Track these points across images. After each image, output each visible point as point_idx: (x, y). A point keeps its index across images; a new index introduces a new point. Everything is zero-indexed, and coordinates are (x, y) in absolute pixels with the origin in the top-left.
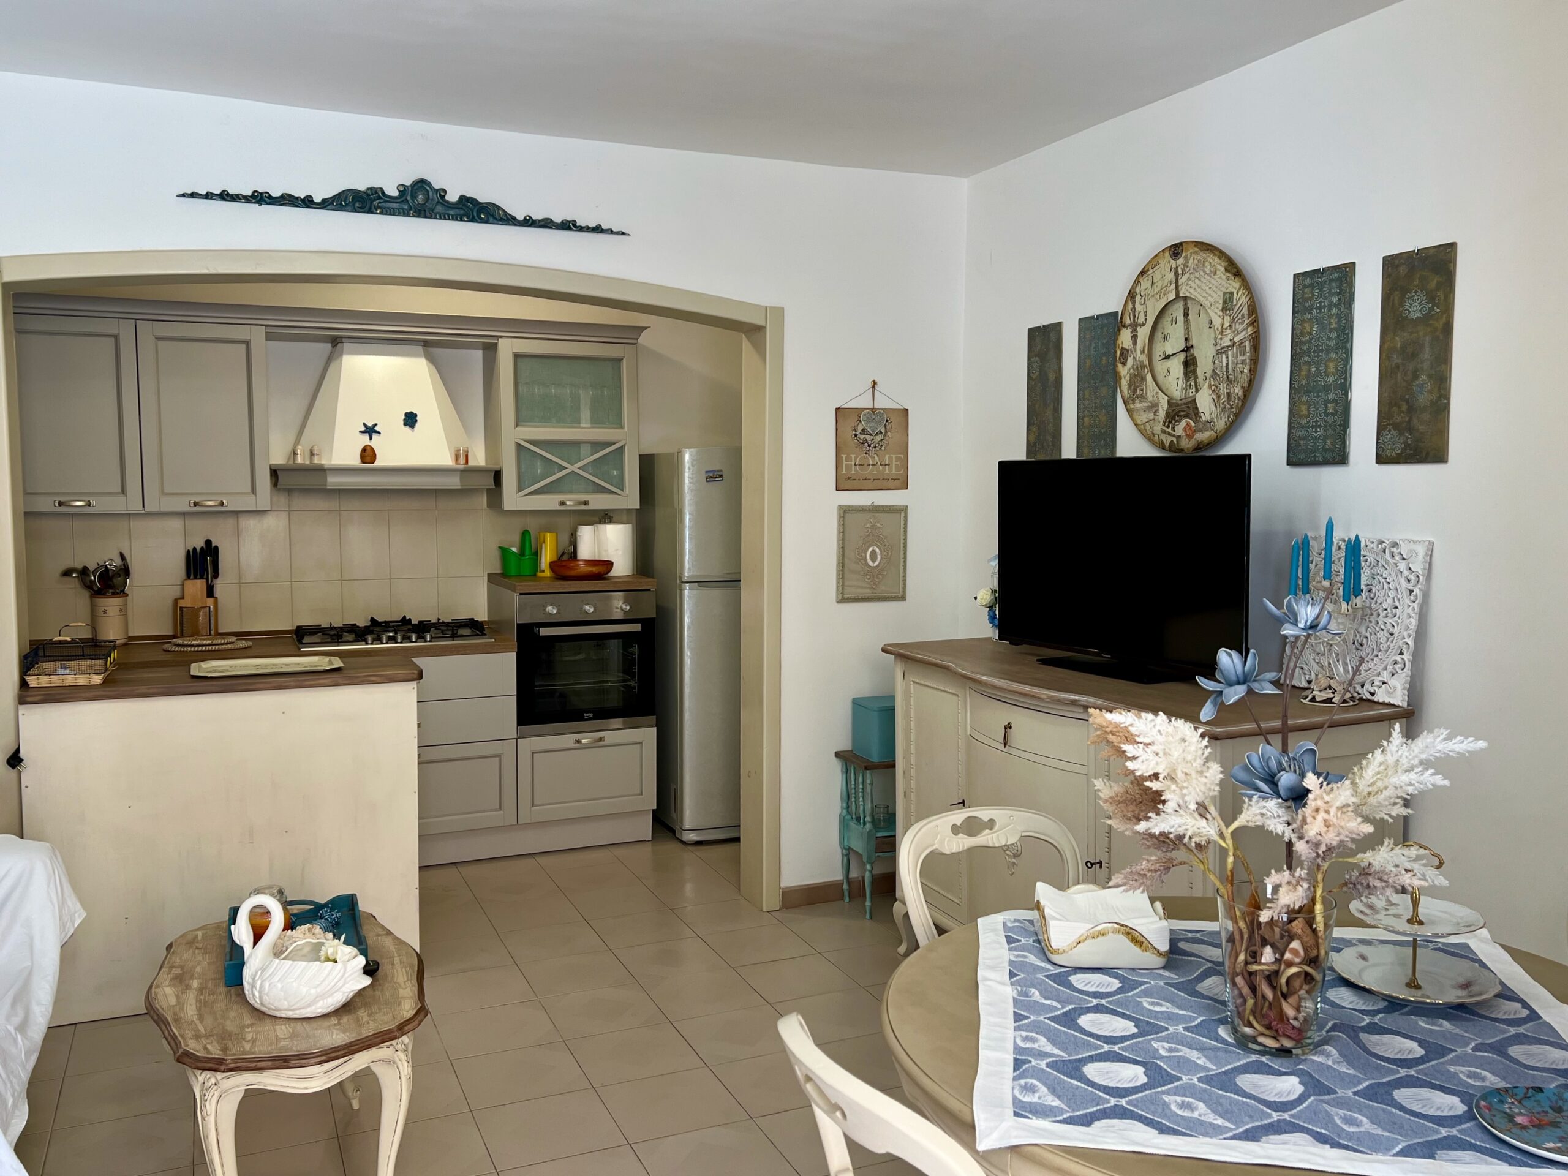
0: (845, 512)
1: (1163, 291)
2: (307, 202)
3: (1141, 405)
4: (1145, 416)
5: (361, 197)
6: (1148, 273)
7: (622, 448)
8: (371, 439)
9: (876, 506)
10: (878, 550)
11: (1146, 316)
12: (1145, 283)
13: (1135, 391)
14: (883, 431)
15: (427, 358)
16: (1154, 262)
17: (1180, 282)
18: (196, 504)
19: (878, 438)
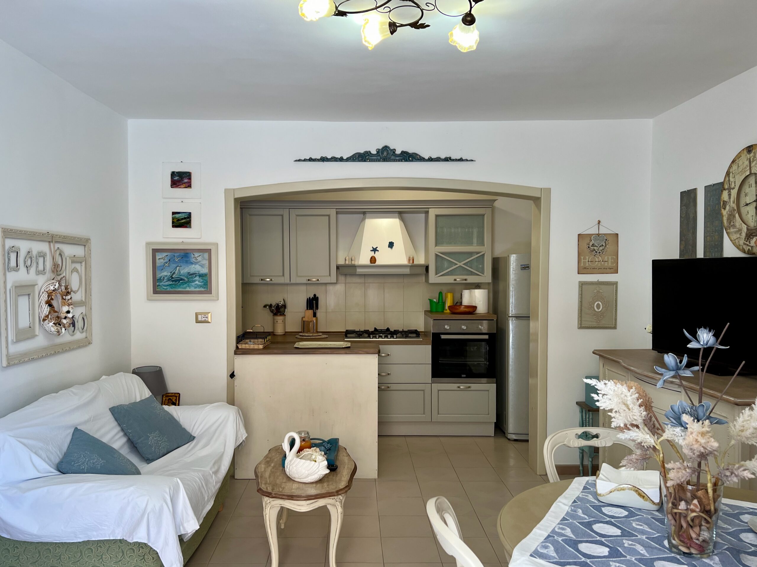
0: (582, 284)
1: (743, 171)
2: (341, 159)
3: (733, 230)
4: (735, 236)
5: (362, 156)
6: (736, 161)
7: (483, 255)
8: (375, 253)
9: (600, 282)
10: (600, 303)
11: (735, 184)
12: (735, 167)
13: (730, 223)
14: (604, 244)
15: (399, 219)
16: (739, 156)
17: (752, 165)
18: (309, 280)
19: (601, 248)
